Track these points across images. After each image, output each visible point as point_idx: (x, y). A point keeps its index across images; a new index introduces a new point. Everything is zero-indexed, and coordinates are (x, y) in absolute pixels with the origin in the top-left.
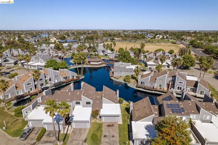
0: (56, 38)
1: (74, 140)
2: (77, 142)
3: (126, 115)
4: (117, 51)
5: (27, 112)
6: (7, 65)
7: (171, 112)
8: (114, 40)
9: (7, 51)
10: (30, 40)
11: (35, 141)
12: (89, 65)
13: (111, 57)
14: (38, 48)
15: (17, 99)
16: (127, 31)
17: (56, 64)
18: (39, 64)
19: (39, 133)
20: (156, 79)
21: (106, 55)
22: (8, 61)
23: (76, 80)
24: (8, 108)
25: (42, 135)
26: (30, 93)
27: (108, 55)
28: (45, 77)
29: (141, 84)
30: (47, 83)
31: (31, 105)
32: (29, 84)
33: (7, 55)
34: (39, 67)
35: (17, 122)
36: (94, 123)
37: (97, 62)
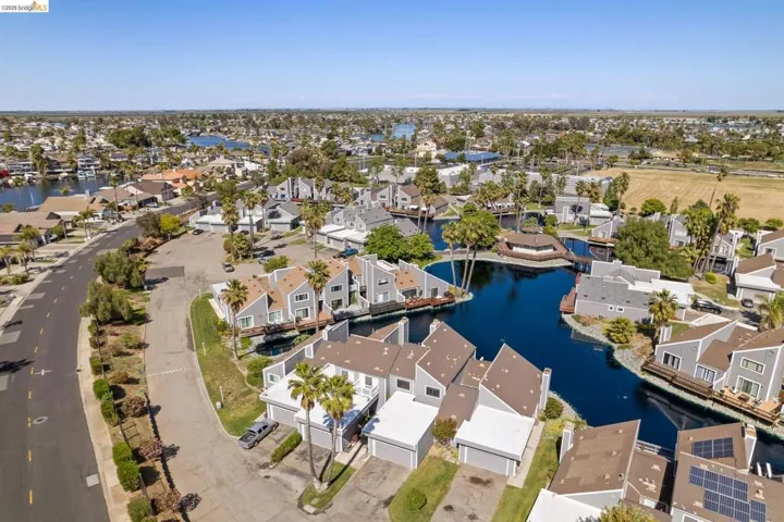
0: (435, 141)
1: (360, 490)
2: (365, 498)
3: (548, 463)
4: (634, 209)
5: (272, 378)
6: (274, 227)
7: (699, 504)
8: (646, 158)
9: (284, 184)
10: (356, 148)
11: (267, 459)
12: (505, 257)
13: (600, 235)
14: (370, 177)
15: (267, 334)
16: (725, 121)
17: (397, 242)
18: (351, 234)
19: (282, 442)
20: (730, 357)
21: (584, 223)
22: (279, 216)
23: (442, 305)
24: (239, 354)
25: (287, 450)
26: (301, 323)
27: (592, 223)
28: (351, 282)
29: (666, 361)
30: (351, 300)
31: (283, 362)
32: (301, 297)
33: (284, 196)
34: (350, 244)
35: (248, 397)
36: (435, 458)
37: (538, 249)
